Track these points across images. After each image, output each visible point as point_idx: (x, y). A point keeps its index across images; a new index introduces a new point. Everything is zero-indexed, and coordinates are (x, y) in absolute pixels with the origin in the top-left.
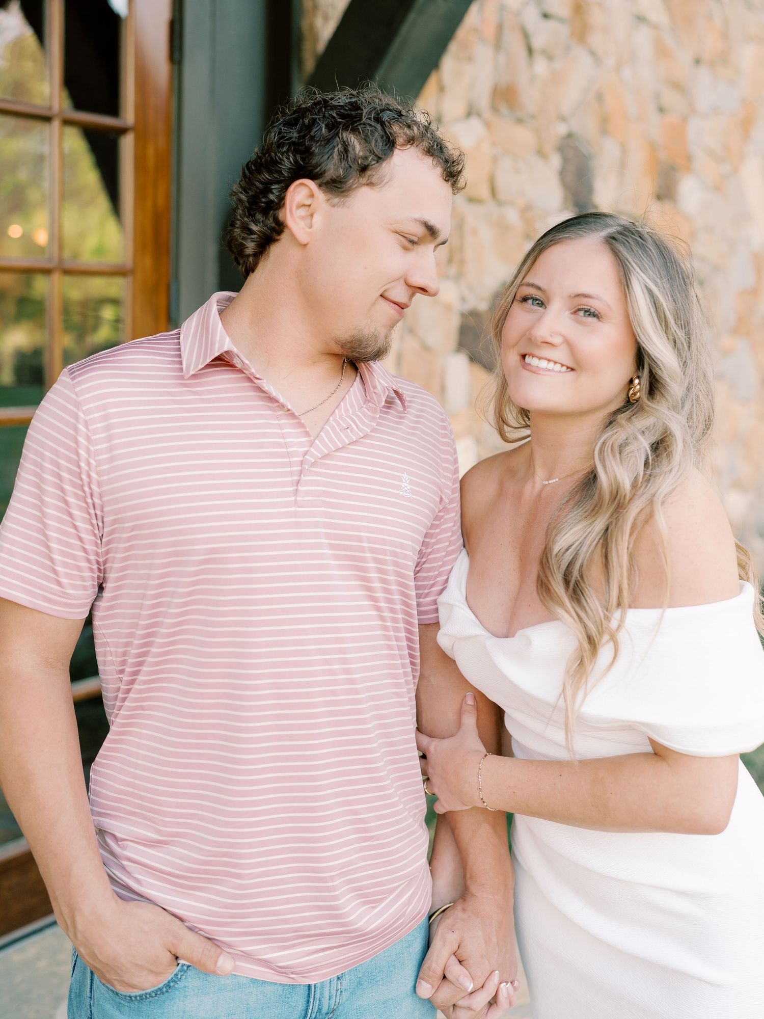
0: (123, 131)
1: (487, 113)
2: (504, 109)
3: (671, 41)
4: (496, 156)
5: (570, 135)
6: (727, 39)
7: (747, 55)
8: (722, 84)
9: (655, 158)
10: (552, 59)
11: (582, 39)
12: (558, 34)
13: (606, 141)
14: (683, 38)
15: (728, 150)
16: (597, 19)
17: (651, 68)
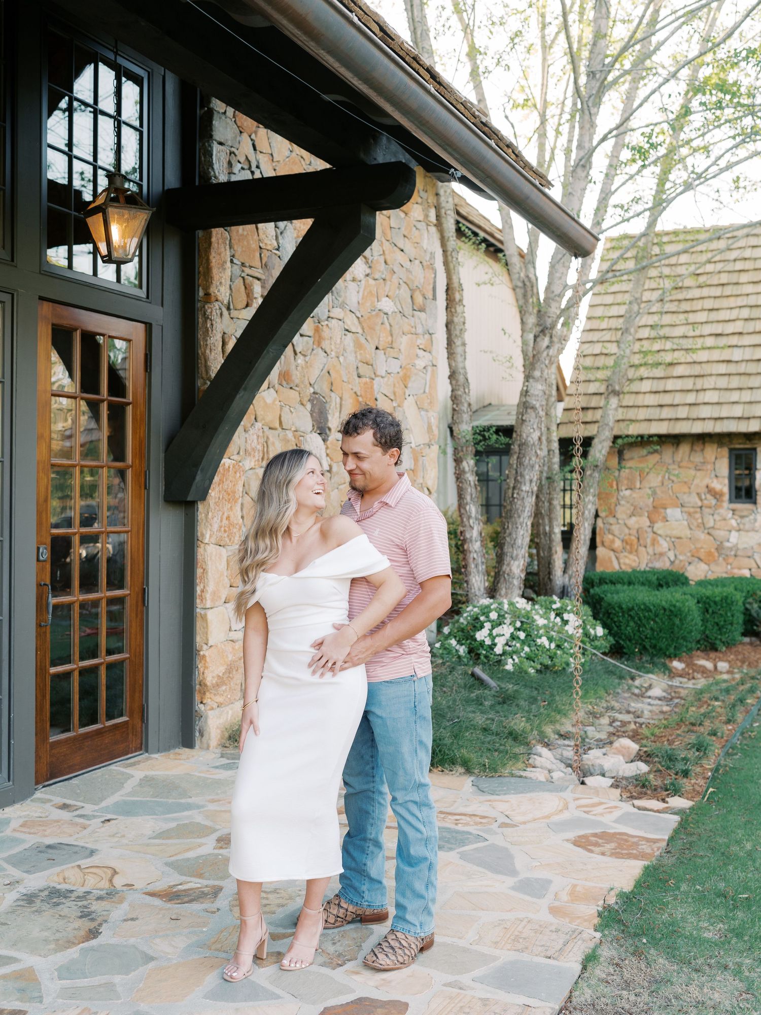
0: (129, 404)
1: (277, 386)
2: (284, 383)
3: (363, 340)
4: (281, 407)
5: (314, 393)
6: (392, 335)
7: (403, 342)
8: (390, 359)
9: (358, 401)
10: (305, 356)
11: (319, 344)
12: (307, 343)
13: (333, 394)
14: (368, 338)
15: (395, 394)
16: (326, 333)
17: (353, 355)
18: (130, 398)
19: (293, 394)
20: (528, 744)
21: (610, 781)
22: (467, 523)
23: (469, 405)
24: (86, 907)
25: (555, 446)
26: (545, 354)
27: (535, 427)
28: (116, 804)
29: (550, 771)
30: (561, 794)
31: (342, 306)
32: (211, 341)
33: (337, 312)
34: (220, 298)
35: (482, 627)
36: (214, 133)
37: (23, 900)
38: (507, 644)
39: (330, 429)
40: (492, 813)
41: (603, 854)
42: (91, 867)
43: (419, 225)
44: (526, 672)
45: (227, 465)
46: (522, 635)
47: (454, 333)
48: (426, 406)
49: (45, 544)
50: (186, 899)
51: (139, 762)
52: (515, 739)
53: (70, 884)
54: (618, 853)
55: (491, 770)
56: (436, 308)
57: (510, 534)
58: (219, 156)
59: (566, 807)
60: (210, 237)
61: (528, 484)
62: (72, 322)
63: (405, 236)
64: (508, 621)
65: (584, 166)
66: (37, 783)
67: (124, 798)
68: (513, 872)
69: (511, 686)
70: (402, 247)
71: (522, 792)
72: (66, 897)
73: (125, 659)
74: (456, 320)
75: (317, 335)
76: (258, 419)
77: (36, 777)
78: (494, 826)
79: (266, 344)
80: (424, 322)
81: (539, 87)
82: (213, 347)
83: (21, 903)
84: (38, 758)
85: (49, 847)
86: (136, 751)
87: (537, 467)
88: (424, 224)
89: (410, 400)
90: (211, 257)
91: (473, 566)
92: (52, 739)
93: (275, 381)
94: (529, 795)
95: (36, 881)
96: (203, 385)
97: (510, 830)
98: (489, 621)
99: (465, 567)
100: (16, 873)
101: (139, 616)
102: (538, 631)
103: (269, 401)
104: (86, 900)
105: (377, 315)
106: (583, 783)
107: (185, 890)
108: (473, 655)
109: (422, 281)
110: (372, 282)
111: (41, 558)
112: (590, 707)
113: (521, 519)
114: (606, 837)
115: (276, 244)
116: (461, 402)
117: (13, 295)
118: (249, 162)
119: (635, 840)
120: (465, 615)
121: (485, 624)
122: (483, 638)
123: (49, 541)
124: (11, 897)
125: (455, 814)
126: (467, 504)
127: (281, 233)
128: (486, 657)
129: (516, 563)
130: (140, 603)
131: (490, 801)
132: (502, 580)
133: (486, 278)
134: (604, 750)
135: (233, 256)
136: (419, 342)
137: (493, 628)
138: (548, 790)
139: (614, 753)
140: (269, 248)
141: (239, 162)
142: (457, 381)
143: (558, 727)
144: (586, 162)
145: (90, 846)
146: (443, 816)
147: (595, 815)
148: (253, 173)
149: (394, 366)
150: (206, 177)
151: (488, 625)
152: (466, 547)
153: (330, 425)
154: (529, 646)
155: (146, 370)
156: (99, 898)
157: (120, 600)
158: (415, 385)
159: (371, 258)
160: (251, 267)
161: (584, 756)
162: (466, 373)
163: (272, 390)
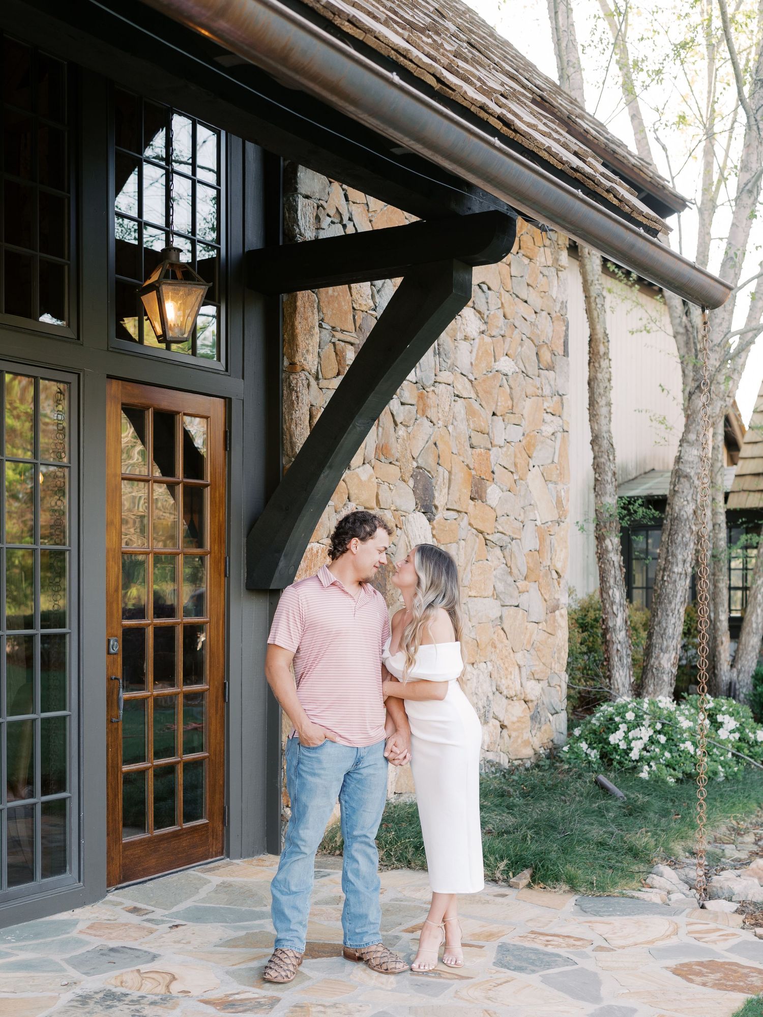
0: (207, 486)
1: (373, 461)
2: (382, 458)
3: (476, 406)
4: (379, 484)
5: (418, 467)
6: (512, 399)
7: (527, 406)
8: (510, 427)
9: (470, 474)
10: (407, 426)
11: (424, 411)
12: (410, 412)
13: (440, 468)
14: (483, 403)
15: (516, 465)
16: (432, 399)
17: (465, 423)
18: (208, 479)
19: (394, 470)
20: (649, 862)
21: (735, 906)
22: (610, 610)
23: (614, 474)
24: (138, 1011)
25: (722, 518)
26: (702, 412)
27: (689, 498)
28: (188, 910)
29: (669, 893)
30: (675, 918)
31: (452, 368)
32: (296, 415)
33: (445, 376)
34: (307, 368)
35: (617, 729)
36: (299, 186)
37: (77, 1001)
38: (645, 749)
39: (436, 507)
40: (589, 935)
41: (704, 985)
42: (151, 972)
43: (546, 271)
44: (665, 782)
45: (315, 550)
46: (663, 739)
47: (597, 391)
48: (554, 478)
49: (116, 636)
50: (241, 1009)
51: (218, 868)
52: (636, 856)
53: (126, 987)
54: (723, 984)
55: (599, 889)
56: (568, 365)
57: (659, 623)
58: (305, 212)
59: (676, 932)
60: (295, 302)
61: (680, 565)
62: (143, 401)
63: (528, 285)
64: (646, 723)
65: (750, 192)
66: (109, 885)
67: (196, 904)
68: (597, 999)
69: (640, 796)
70: (525, 298)
71: (629, 914)
72: (119, 1001)
73: (203, 759)
74: (599, 376)
75: (421, 403)
76: (352, 499)
77: (108, 879)
78: (588, 950)
79: (352, 418)
80: (552, 383)
81: (705, 95)
82: (298, 422)
83: (75, 1004)
84: (110, 859)
85: (112, 950)
86: (216, 856)
87: (692, 545)
88: (553, 270)
89: (536, 471)
90: (296, 323)
91: (616, 659)
92: (126, 840)
93: (372, 456)
94: (636, 918)
95: (93, 983)
96: (286, 462)
97: (604, 954)
98: (625, 723)
99: (608, 659)
100: (73, 974)
101: (220, 712)
102: (681, 734)
103: (364, 478)
104: (140, 1004)
105: (494, 377)
106: (703, 907)
107: (241, 1000)
108: (606, 760)
109: (550, 335)
110: (487, 339)
111: (112, 651)
112: (734, 822)
113: (673, 605)
114: (712, 966)
115: (372, 304)
116: (604, 471)
117: (79, 375)
118: (341, 215)
119: (746, 971)
120: (598, 715)
121: (620, 726)
122: (617, 742)
123: (120, 633)
124: (67, 996)
125: (547, 935)
126: (610, 587)
127: (378, 291)
128: (620, 763)
129: (667, 656)
130: (220, 699)
131: (590, 922)
132: (650, 675)
133: (640, 324)
134: (738, 872)
135: (322, 320)
136: (546, 405)
137: (629, 730)
138: (659, 913)
139: (750, 876)
140: (364, 308)
141: (328, 215)
142: (600, 446)
143: (690, 843)
144: (753, 186)
145: (154, 951)
146: (533, 936)
147: (706, 942)
148: (344, 226)
149: (515, 434)
150: (290, 235)
151: (623, 727)
152: (608, 637)
153: (437, 503)
154: (671, 751)
155: (226, 449)
156: (153, 1003)
157: (199, 695)
158: (541, 455)
159: (487, 313)
160: (342, 331)
161: (715, 877)
162: (611, 437)
163: (367, 466)
